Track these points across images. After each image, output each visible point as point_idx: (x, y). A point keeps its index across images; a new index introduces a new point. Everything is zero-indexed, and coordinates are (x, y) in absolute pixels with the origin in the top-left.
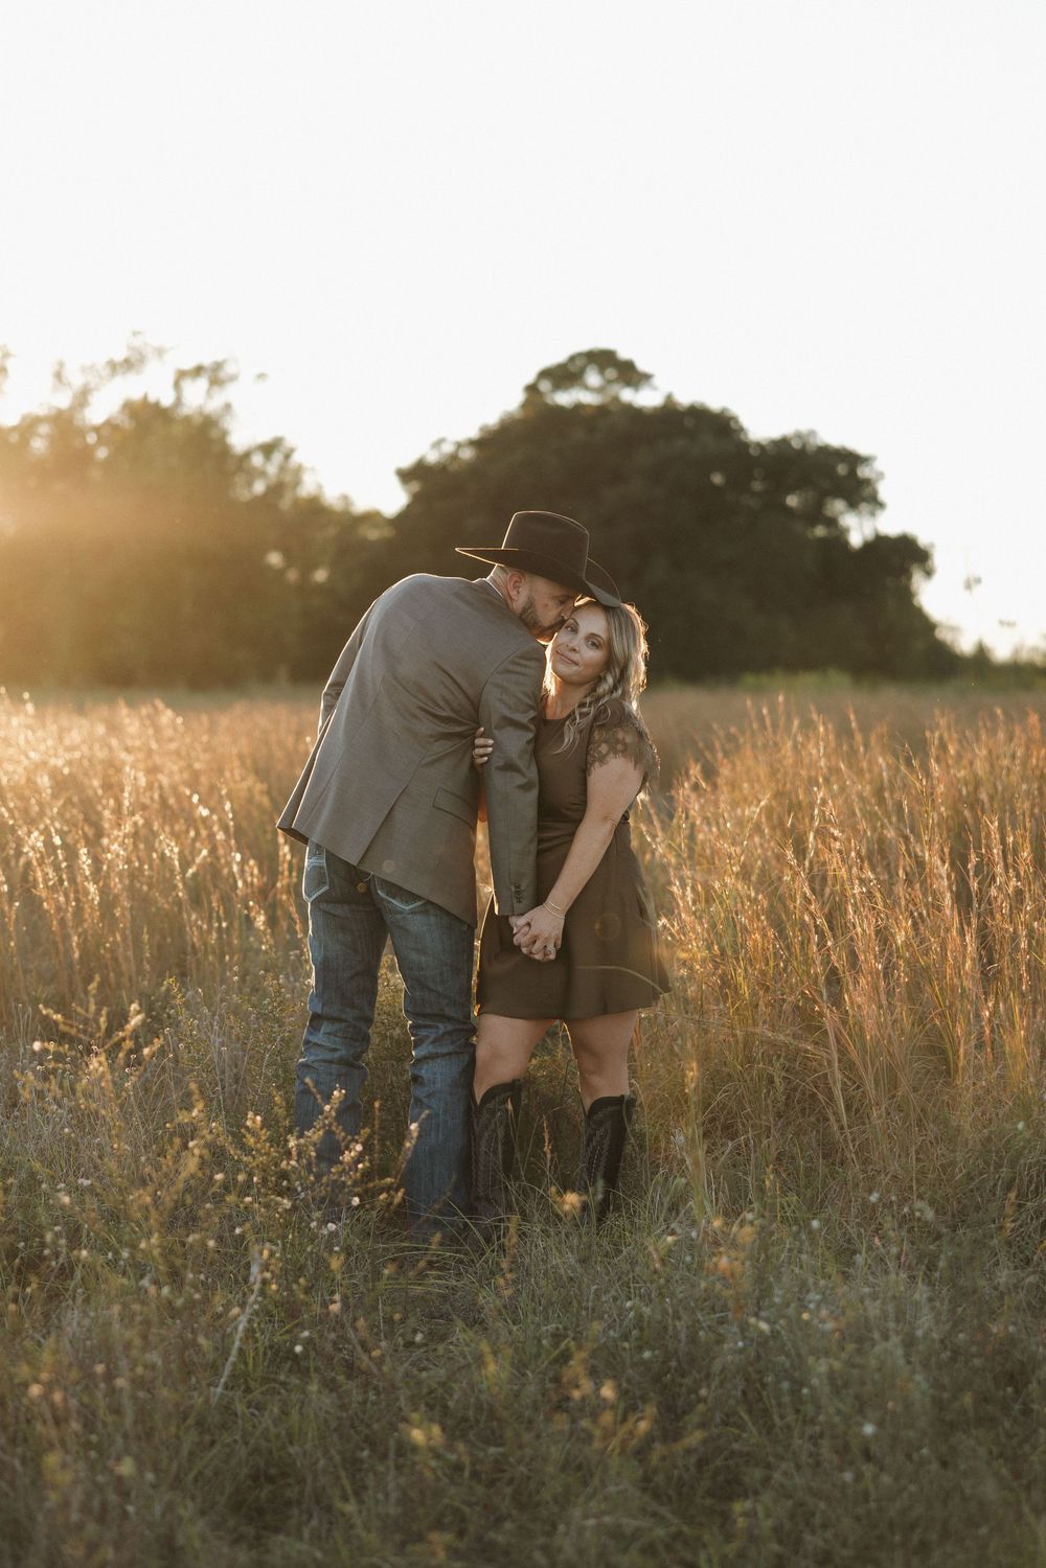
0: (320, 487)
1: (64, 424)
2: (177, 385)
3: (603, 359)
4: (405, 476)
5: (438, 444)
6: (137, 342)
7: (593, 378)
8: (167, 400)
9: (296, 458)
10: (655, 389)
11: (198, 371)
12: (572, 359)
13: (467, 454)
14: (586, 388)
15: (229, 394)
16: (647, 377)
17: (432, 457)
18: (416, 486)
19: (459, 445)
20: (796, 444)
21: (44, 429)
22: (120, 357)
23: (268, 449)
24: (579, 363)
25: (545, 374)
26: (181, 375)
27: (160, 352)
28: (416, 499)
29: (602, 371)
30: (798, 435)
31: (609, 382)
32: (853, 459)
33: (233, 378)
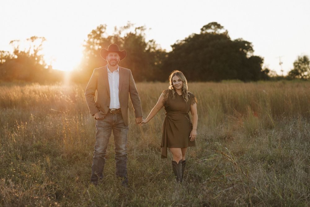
0: (161, 48)
1: (116, 38)
2: (135, 30)
3: (215, 24)
4: (172, 46)
5: (177, 41)
6: (129, 23)
7: (213, 27)
8: (134, 33)
9: (156, 43)
10: (224, 29)
11: (139, 28)
12: (209, 24)
13: (184, 42)
14: (212, 29)
15: (145, 32)
16: (222, 27)
17: (177, 43)
18: (174, 48)
19: (182, 41)
20: (239, 41)
21: (113, 38)
22: (126, 25)
23: (151, 41)
24: (210, 25)
25: (204, 27)
26: (136, 28)
27: (133, 25)
28: (174, 50)
29: (214, 26)
30: (239, 39)
31: (216, 28)
32: (249, 43)
33: (145, 29)
